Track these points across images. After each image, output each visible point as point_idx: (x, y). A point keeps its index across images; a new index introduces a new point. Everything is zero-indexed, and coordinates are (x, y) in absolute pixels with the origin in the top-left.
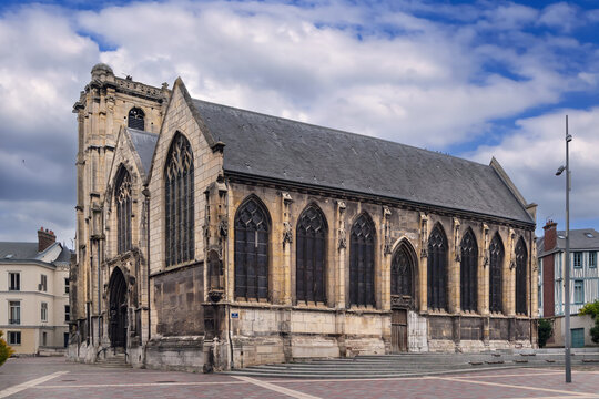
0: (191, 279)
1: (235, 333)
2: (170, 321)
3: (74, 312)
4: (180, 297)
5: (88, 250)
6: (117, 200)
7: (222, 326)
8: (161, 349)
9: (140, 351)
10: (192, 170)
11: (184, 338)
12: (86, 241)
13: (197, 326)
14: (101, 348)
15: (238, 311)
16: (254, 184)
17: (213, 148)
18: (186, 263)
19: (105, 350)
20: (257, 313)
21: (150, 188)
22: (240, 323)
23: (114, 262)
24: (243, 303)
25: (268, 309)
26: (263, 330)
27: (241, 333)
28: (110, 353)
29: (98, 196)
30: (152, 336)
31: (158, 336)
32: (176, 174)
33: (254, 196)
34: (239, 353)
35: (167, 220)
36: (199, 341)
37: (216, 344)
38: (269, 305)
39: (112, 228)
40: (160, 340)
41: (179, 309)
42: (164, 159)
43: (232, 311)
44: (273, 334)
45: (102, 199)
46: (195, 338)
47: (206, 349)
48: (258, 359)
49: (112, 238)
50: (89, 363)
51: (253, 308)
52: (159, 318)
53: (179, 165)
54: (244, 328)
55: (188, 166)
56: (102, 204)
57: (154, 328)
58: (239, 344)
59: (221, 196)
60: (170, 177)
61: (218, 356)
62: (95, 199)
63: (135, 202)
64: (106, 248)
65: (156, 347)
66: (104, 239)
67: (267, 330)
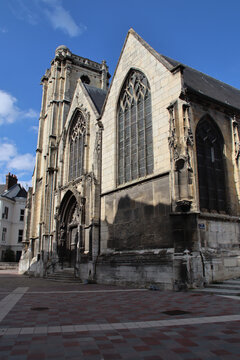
0: (151, 192)
1: (203, 245)
2: (123, 235)
3: (28, 233)
4: (136, 211)
5: (44, 181)
6: (70, 138)
7: (194, 238)
8: (114, 264)
9: (90, 266)
10: (148, 96)
11: (142, 252)
12: (43, 173)
13: (158, 239)
14: (49, 263)
15: (204, 222)
16: (208, 105)
17: (172, 71)
18: (143, 178)
19: (54, 265)
20: (220, 224)
21: (103, 121)
22: (206, 234)
23: (66, 187)
24: (207, 214)
25: (228, 220)
26: (225, 242)
27: (208, 246)
28: (59, 268)
29: (55, 138)
30: (102, 251)
31: (109, 251)
32: (129, 105)
33: (208, 116)
34: (209, 266)
35: (120, 144)
36: (163, 254)
37: (188, 257)
38: (228, 217)
39: (65, 161)
40: (111, 255)
41: (134, 224)
42: (118, 94)
43: (200, 222)
44: (234, 246)
45: (57, 139)
46: (157, 251)
47: (176, 264)
48: (227, 273)
49: (64, 168)
50: (38, 276)
51: (216, 219)
52: (110, 234)
53: (133, 96)
54: (211, 240)
55: (143, 96)
56: (58, 144)
57: (104, 243)
58: (209, 257)
59: (184, 110)
60: (123, 109)
61: (191, 270)
62: (52, 140)
63: (89, 135)
64: (59, 177)
65: (109, 262)
66: (57, 171)
67: (229, 242)
